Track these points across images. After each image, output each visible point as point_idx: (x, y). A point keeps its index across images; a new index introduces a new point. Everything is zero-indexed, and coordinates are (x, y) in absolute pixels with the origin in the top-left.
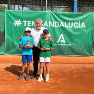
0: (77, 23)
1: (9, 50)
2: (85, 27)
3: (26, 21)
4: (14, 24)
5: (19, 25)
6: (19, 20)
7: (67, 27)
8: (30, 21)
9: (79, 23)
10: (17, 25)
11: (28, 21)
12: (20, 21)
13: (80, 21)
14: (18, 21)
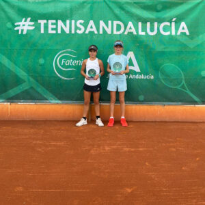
0: (168, 24)
1: (6, 91)
2: (188, 33)
3: (45, 21)
4: (16, 29)
5: (28, 30)
6: (29, 19)
7: (144, 33)
8: (54, 21)
9: (173, 24)
10: (22, 30)
11: (50, 22)
12: (31, 21)
13: (174, 19)
14: (26, 21)
